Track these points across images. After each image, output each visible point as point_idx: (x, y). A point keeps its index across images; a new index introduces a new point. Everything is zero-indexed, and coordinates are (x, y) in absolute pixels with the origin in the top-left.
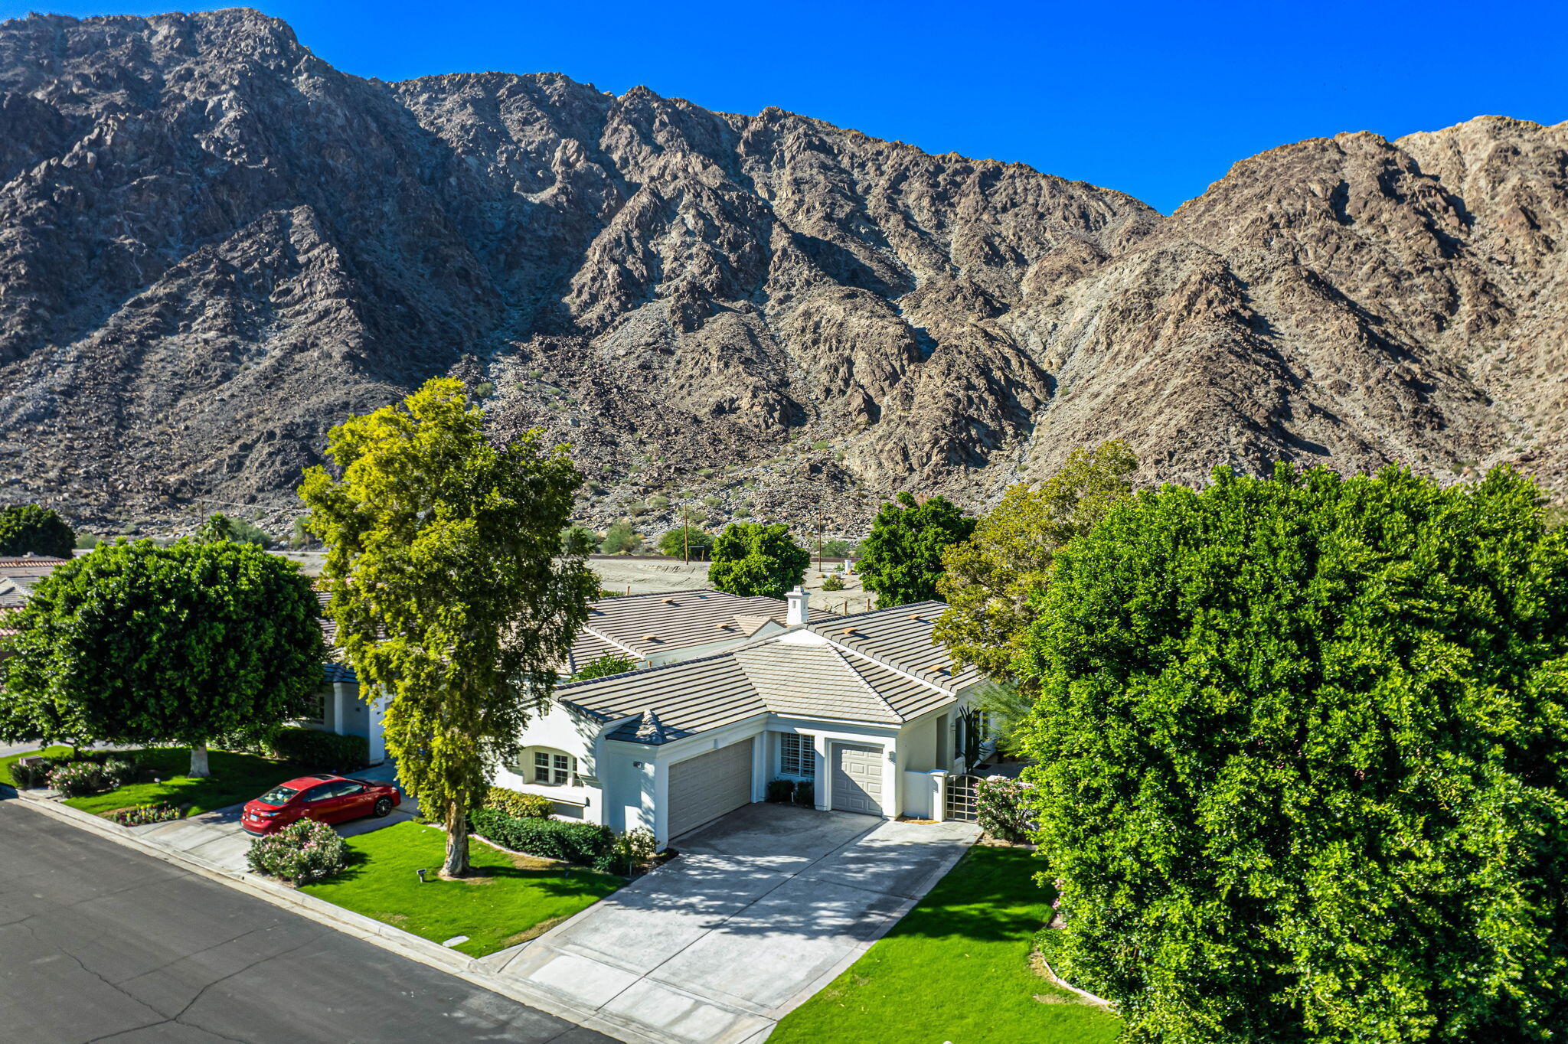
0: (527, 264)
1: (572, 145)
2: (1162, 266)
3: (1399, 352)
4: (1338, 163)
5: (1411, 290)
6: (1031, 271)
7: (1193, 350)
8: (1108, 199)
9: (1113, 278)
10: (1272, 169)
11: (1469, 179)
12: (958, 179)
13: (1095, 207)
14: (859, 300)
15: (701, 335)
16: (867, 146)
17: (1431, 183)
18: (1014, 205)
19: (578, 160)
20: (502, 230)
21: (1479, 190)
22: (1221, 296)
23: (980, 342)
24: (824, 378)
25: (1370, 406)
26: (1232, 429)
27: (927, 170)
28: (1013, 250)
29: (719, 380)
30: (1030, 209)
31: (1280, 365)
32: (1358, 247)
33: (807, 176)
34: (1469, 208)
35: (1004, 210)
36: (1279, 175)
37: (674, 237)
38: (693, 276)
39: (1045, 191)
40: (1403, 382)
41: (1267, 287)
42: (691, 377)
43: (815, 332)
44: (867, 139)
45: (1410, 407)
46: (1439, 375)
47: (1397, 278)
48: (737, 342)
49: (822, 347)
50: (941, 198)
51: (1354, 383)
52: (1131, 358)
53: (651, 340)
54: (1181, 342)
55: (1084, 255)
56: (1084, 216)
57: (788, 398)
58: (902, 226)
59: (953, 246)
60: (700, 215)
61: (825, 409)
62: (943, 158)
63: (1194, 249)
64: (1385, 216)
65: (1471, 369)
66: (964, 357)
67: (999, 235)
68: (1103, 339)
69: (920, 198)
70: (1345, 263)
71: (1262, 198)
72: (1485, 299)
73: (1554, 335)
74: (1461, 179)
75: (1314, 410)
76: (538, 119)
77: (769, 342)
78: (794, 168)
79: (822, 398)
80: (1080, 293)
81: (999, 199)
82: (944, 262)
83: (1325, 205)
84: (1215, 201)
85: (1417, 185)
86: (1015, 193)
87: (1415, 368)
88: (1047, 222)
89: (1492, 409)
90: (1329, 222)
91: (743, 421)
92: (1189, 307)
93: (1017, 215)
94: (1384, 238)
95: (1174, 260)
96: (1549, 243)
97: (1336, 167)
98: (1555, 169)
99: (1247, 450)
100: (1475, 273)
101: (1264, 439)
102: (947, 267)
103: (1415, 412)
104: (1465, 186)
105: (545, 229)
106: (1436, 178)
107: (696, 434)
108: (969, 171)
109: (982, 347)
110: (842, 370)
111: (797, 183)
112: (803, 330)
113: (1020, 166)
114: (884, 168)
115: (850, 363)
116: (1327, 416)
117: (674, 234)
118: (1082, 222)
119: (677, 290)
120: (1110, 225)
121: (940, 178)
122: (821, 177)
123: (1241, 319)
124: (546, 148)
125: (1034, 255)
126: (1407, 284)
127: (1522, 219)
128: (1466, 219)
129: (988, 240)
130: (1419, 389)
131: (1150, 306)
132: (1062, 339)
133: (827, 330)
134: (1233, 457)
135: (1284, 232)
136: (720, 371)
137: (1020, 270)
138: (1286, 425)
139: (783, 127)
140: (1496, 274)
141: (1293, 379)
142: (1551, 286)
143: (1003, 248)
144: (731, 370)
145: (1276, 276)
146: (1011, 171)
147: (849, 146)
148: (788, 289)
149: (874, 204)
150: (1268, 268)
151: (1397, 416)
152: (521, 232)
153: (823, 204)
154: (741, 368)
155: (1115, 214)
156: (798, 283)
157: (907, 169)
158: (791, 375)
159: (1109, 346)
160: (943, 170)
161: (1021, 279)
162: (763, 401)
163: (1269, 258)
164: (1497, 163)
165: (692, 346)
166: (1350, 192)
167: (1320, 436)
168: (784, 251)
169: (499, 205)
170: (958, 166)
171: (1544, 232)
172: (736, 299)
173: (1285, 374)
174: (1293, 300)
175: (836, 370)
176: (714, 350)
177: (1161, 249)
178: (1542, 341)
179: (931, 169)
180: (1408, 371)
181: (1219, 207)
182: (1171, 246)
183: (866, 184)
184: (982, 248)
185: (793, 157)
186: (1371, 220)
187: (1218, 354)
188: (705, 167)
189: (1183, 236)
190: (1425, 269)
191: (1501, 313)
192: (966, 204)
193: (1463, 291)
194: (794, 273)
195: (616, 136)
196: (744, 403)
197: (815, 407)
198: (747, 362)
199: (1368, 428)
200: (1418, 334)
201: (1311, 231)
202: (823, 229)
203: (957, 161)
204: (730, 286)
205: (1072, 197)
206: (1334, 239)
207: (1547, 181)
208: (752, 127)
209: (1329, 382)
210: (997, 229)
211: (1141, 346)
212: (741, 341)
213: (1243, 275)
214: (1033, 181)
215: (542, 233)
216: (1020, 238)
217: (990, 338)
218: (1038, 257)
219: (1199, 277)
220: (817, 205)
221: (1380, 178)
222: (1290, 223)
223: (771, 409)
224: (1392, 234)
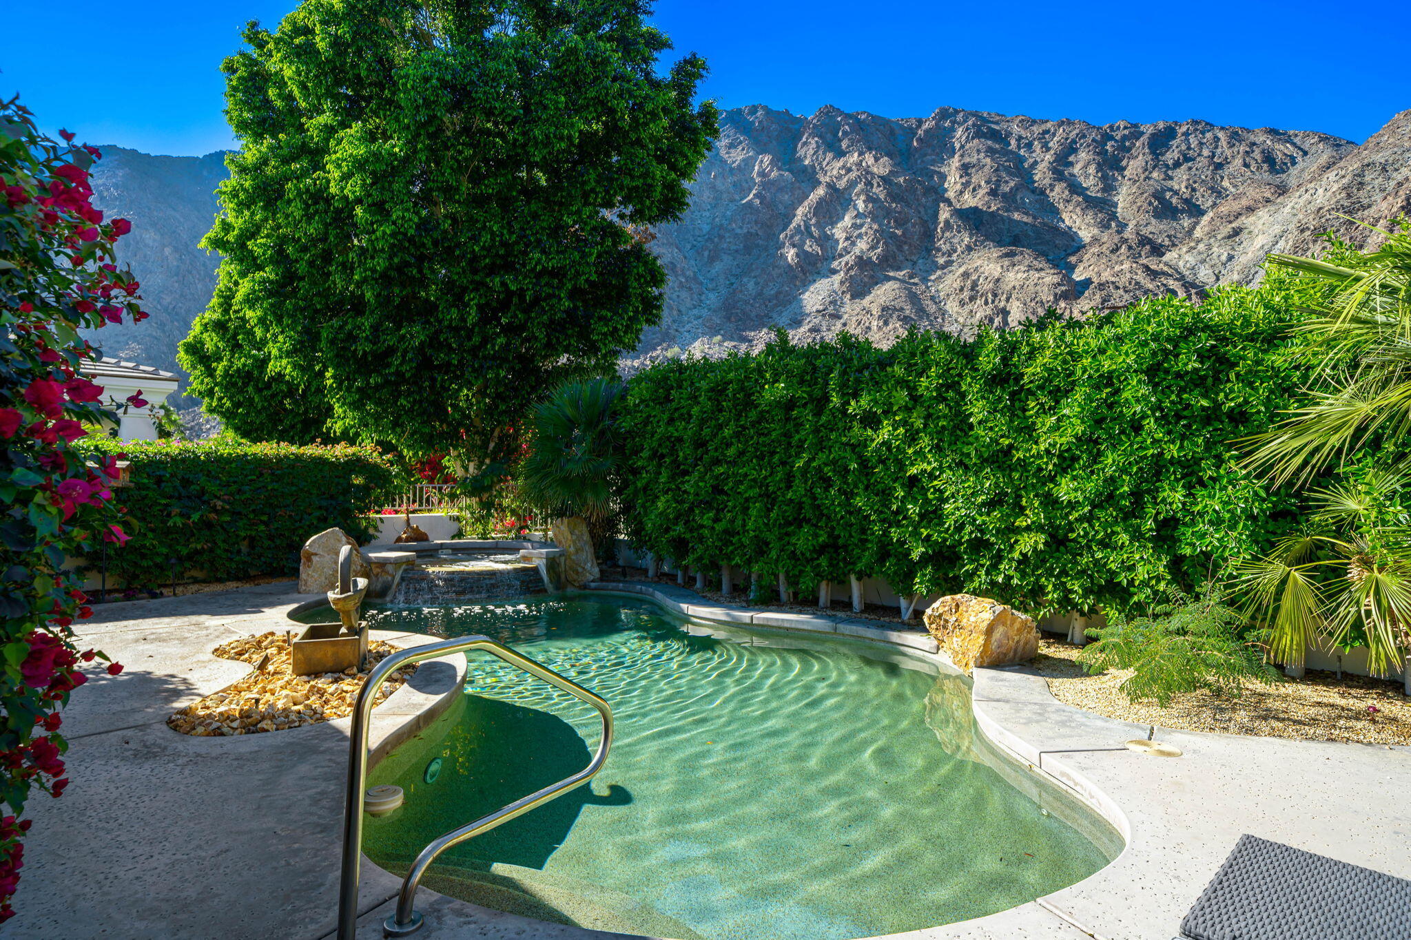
0: (725, 257)
1: (767, 159)
2: (1368, 178)
8: (1297, 140)
9: (1302, 201)
13: (1281, 150)
14: (1017, 258)
15: (866, 302)
16: (1034, 128)
18: (1187, 159)
19: (772, 170)
20: (708, 233)
23: (1141, 277)
27: (1093, 140)
30: (1206, 161)
33: (974, 160)
35: (1177, 164)
37: (847, 220)
38: (862, 251)
39: (1223, 142)
43: (972, 289)
48: (898, 304)
49: (978, 302)
53: (821, 308)
55: (1268, 195)
56: (1269, 159)
58: (1067, 192)
59: (1120, 205)
60: (869, 199)
66: (1121, 292)
67: (1171, 190)
69: (1085, 167)
76: (741, 142)
77: (929, 302)
78: (962, 156)
80: (1261, 222)
81: (1171, 156)
82: (1109, 220)
86: (1189, 148)
93: (1190, 169)
95: (1384, 169)
102: (1113, 224)
105: (741, 228)
108: (1137, 135)
109: (1143, 282)
111: (965, 169)
112: (962, 289)
114: (1051, 145)
115: (1005, 313)
117: (847, 218)
118: (1265, 166)
119: (847, 263)
122: (988, 160)
124: (748, 163)
125: (1210, 203)
129: (1158, 195)
132: (1239, 268)
133: (985, 286)
136: (880, 328)
139: (954, 122)
146: (1184, 129)
147: (1016, 129)
148: (950, 256)
152: (722, 232)
153: (988, 182)
155: (1305, 153)
156: (959, 250)
157: (1074, 142)
161: (1194, 228)
168: (947, 222)
169: (707, 214)
170: (1127, 132)
172: (899, 269)
176: (876, 311)
177: (1366, 161)
182: (1379, 158)
183: (1031, 161)
184: (1150, 204)
185: (962, 147)
188: (876, 160)
192: (1134, 166)
194: (955, 241)
195: (805, 148)
202: (987, 202)
203: (1125, 128)
204: (894, 258)
205: (1254, 144)
208: (926, 126)
210: (1169, 183)
214: (1209, 135)
215: (739, 231)
217: (1153, 274)
218: (1214, 205)
220: (983, 183)
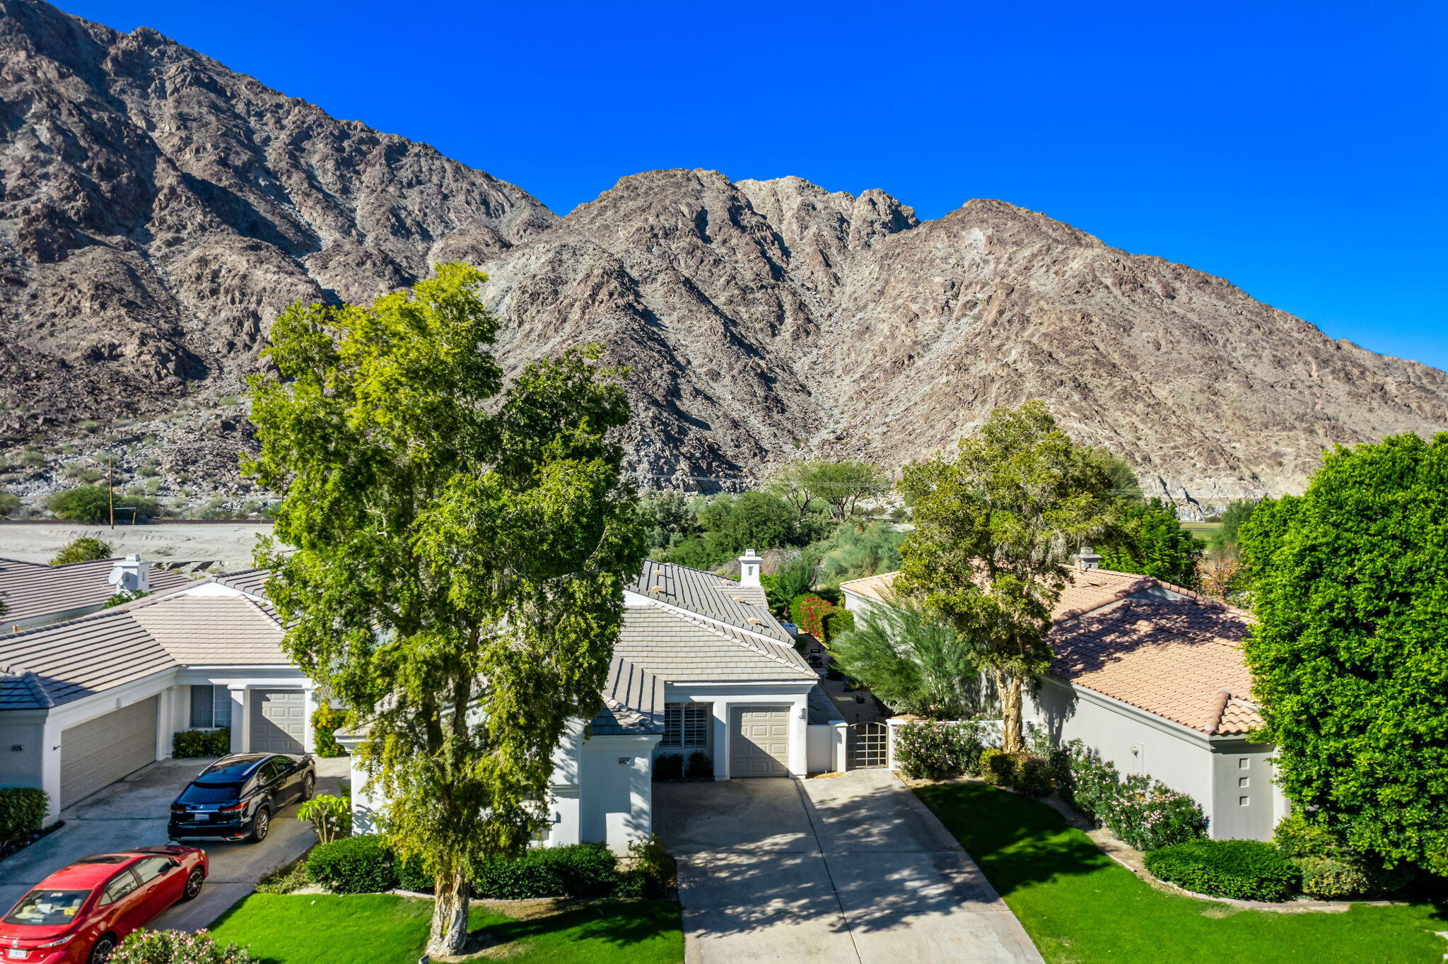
3: (751, 350)
4: (699, 192)
5: (754, 301)
6: (437, 246)
7: (601, 334)
10: (651, 188)
11: (785, 222)
12: (364, 148)
17: (762, 220)
21: (792, 231)
22: (619, 289)
24: (226, 331)
25: (735, 391)
26: (641, 404)
28: (419, 224)
29: (93, 322)
31: (668, 352)
32: (717, 262)
34: (787, 245)
36: (656, 194)
40: (756, 374)
41: (654, 286)
42: (54, 315)
44: (265, 89)
45: (762, 394)
46: (777, 370)
47: (745, 290)
50: (347, 164)
51: (722, 373)
52: (543, 337)
54: (590, 326)
57: (184, 348)
61: (229, 364)
62: (349, 125)
63: (592, 247)
64: (734, 241)
65: (796, 367)
68: (514, 317)
70: (707, 274)
71: (644, 211)
72: (801, 315)
73: (845, 347)
74: (781, 221)
75: (697, 392)
79: (224, 351)
83: (692, 225)
84: (606, 207)
85: (754, 220)
87: (762, 363)
88: (452, 203)
89: (812, 399)
90: (695, 239)
91: (128, 370)
92: (593, 296)
94: (734, 258)
96: (837, 279)
97: (698, 195)
98: (837, 225)
99: (653, 423)
100: (794, 294)
101: (665, 414)
103: (766, 398)
104: (784, 227)
106: (764, 217)
107: (66, 380)
110: (248, 325)
113: (425, 146)
116: (708, 398)
120: (508, 215)
121: (345, 144)
123: (636, 312)
126: (751, 296)
127: (821, 258)
128: (786, 252)
130: (767, 379)
131: (556, 292)
134: (643, 429)
135: (662, 241)
137: (425, 245)
138: (678, 403)
140: (807, 297)
141: (678, 364)
142: (840, 310)
143: (409, 222)
144: (110, 312)
145: (661, 277)
149: (274, 156)
150: (655, 270)
151: (754, 400)
154: (123, 311)
158: (187, 325)
159: (521, 324)
160: (348, 137)
162: (153, 350)
163: (655, 262)
164: (803, 213)
165: (52, 279)
166: (709, 218)
167: (703, 414)
171: (833, 270)
173: (673, 360)
174: (674, 300)
175: (241, 324)
178: (838, 351)
179: (336, 132)
180: (759, 365)
181: (609, 213)
186: (724, 242)
187: (622, 339)
189: (580, 234)
190: (762, 287)
191: (811, 327)
193: (787, 307)
196: (130, 350)
197: (216, 360)
198: (130, 305)
199: (736, 409)
200: (760, 336)
201: (682, 244)
206: (698, 253)
207: (833, 233)
209: (704, 369)
211: (552, 326)
212: (119, 280)
213: (635, 274)
216: (425, 215)
219: (601, 271)
221: (729, 210)
222: (666, 235)
223: (164, 360)
224: (739, 256)
